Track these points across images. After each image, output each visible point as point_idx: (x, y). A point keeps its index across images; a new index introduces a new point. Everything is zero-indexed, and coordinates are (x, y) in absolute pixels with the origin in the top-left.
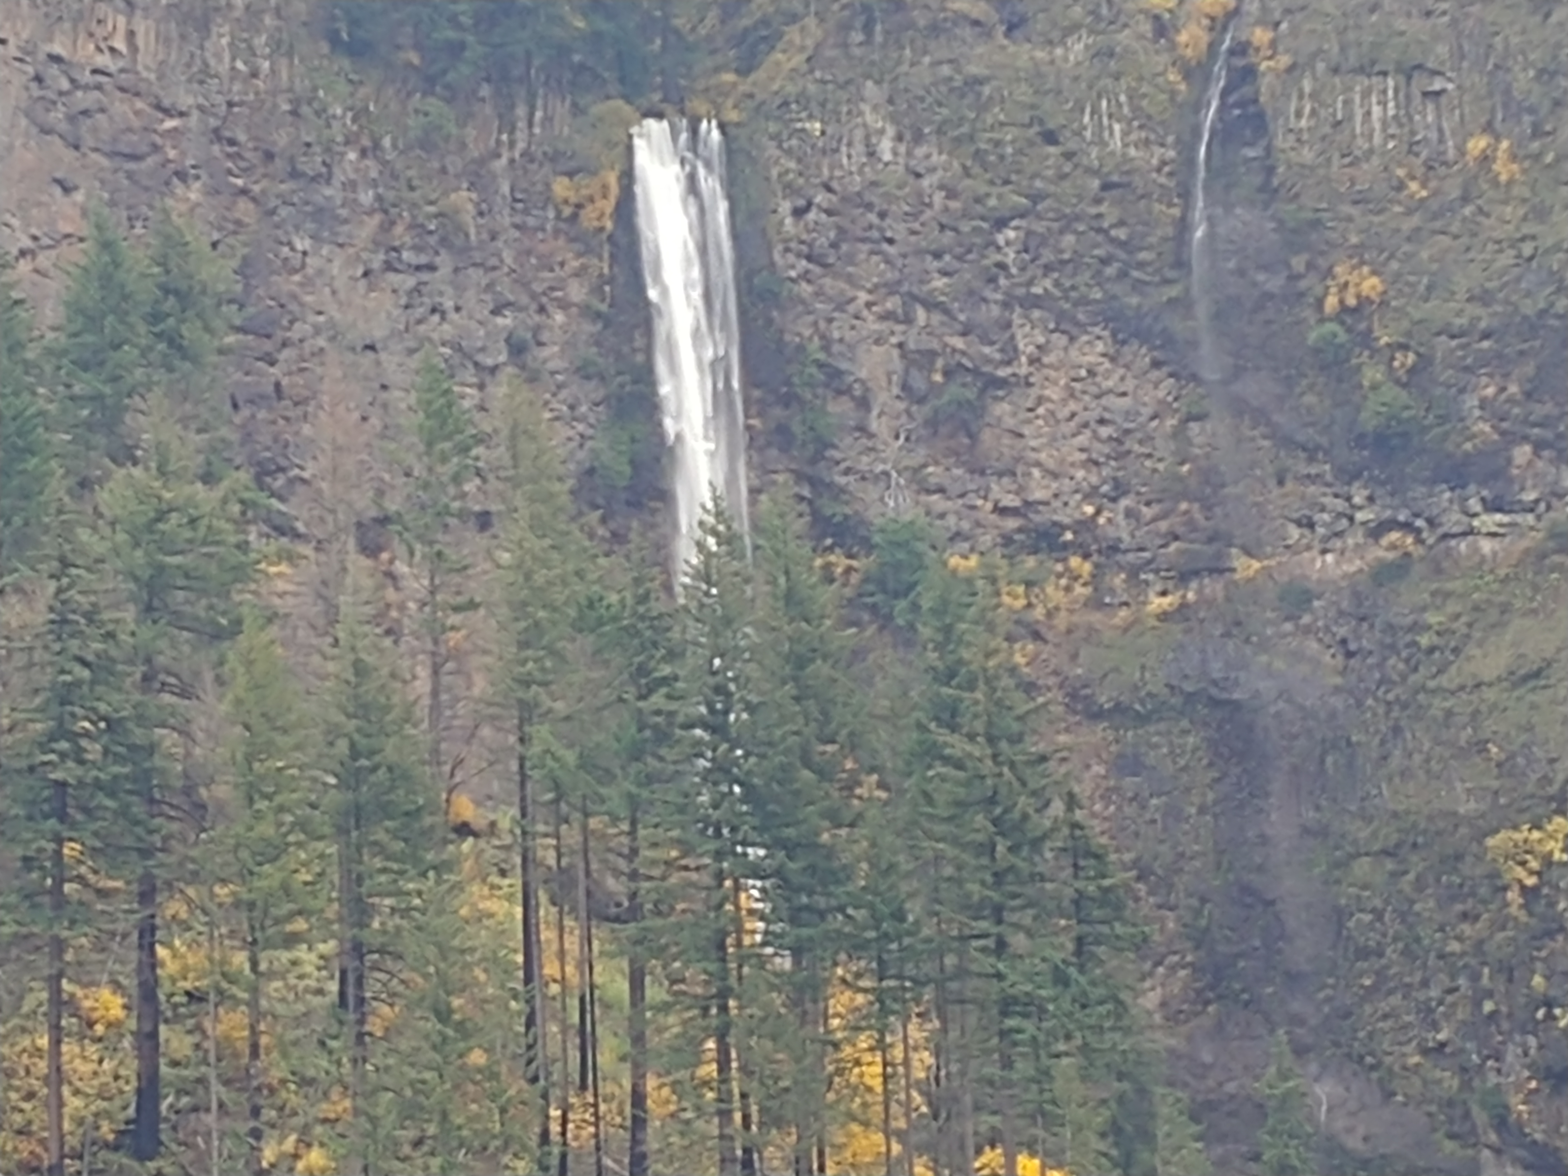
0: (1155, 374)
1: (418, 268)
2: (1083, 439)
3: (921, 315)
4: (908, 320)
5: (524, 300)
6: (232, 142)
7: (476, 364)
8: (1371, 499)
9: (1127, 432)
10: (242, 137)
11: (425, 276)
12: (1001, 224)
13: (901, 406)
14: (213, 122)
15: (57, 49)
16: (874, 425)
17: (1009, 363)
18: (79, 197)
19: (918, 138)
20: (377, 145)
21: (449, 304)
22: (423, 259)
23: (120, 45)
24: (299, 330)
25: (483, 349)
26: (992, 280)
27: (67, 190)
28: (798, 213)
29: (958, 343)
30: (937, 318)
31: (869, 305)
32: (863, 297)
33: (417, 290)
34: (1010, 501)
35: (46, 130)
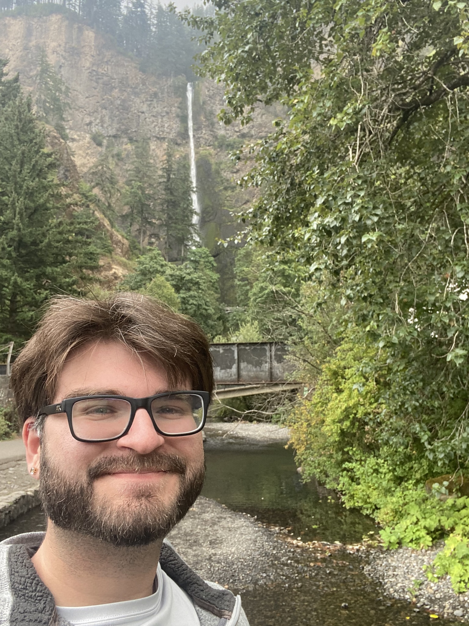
5: (168, 106)
14: (120, 81)
15: (94, 69)
18: (97, 90)
24: (132, 109)
25: (162, 113)
33: (151, 104)
34: (237, 130)
35: (91, 80)
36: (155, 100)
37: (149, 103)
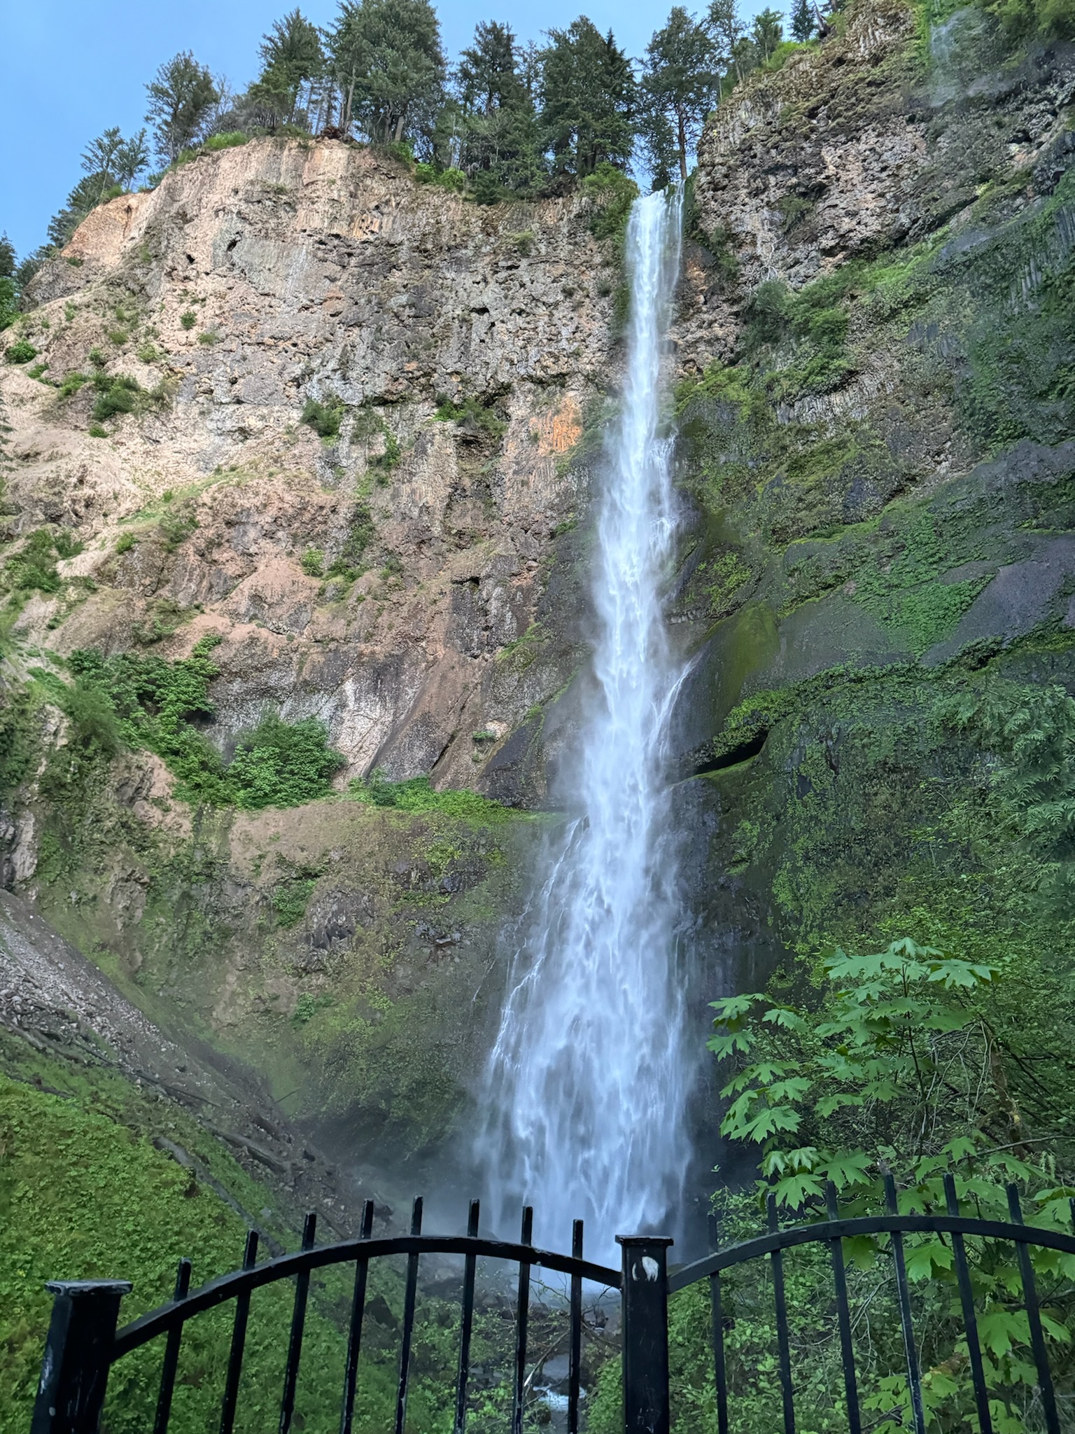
2: (872, 187)
3: (772, 180)
4: (767, 188)
7: (544, 303)
10: (429, 246)
11: (514, 271)
13: (771, 234)
14: (415, 244)
15: (335, 231)
16: (759, 251)
17: (822, 172)
18: (339, 283)
22: (510, 263)
24: (447, 309)
27: (333, 280)
34: (833, 243)
35: (323, 260)
36: (524, 263)
37: (504, 275)
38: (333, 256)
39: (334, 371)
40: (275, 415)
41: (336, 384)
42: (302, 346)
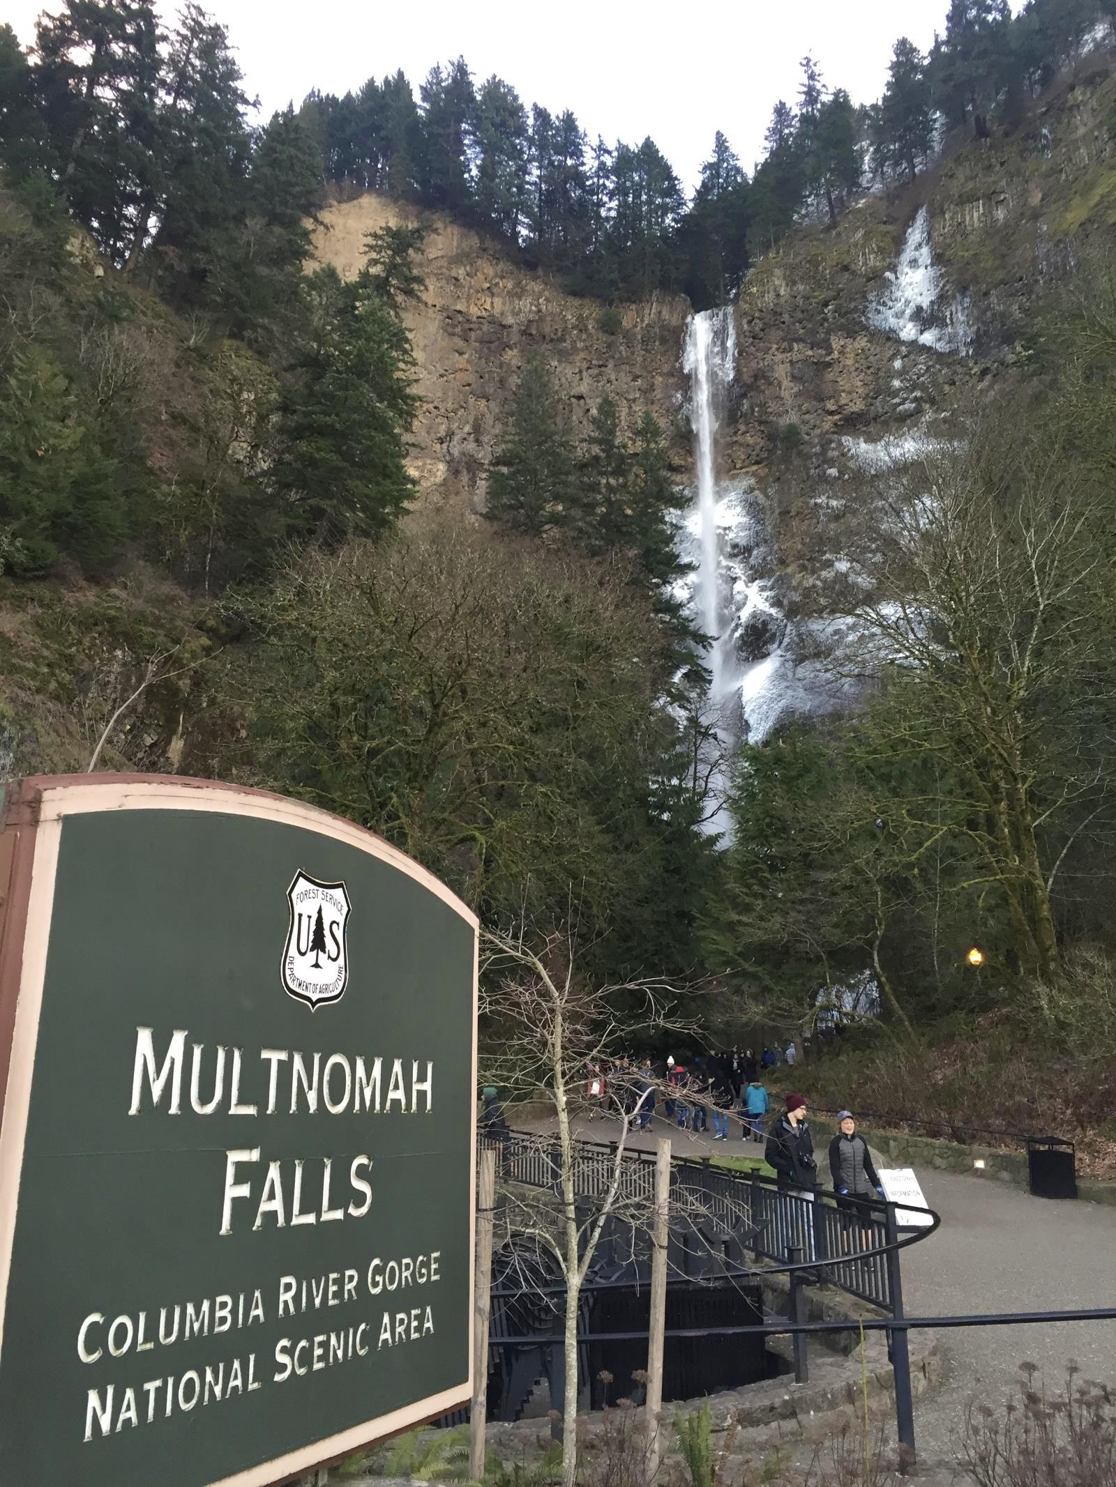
0: (889, 344)
1: (600, 366)
2: (861, 377)
3: (796, 346)
4: (791, 350)
5: (645, 374)
6: (531, 335)
8: (976, 363)
9: (879, 369)
10: (534, 332)
11: (603, 369)
12: (826, 305)
13: (791, 385)
14: (523, 328)
15: (458, 308)
17: (829, 354)
18: (466, 356)
19: (794, 283)
20: (586, 327)
21: (613, 377)
22: (600, 362)
23: (488, 307)
24: (554, 392)
25: (627, 392)
26: (822, 325)
27: (461, 354)
28: (750, 322)
29: (810, 353)
30: (802, 345)
31: (778, 349)
32: (775, 346)
33: (600, 374)
34: (833, 408)
35: (453, 334)
36: (611, 364)
37: (595, 371)
38: (458, 330)
39: (469, 434)
40: (429, 467)
41: (471, 446)
42: (443, 410)
